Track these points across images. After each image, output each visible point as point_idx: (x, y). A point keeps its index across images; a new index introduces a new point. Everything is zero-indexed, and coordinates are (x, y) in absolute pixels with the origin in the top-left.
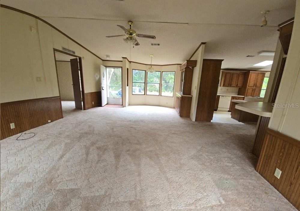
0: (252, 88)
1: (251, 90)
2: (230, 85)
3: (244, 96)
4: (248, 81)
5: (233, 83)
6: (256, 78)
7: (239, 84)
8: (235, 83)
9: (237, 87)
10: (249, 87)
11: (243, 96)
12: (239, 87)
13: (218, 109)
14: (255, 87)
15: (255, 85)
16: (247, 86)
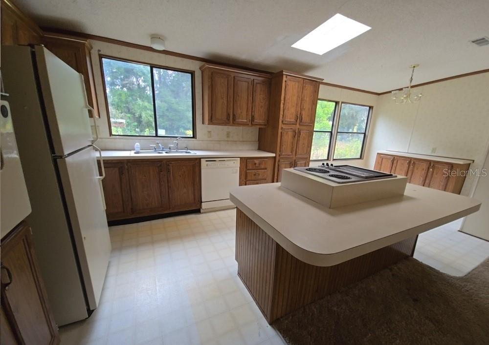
0: (293, 127)
1: (290, 134)
2: (230, 119)
3: (273, 155)
4: (282, 106)
5: (239, 111)
6: (298, 97)
7: (256, 116)
8: (244, 112)
9: (252, 125)
10: (284, 127)
11: (273, 153)
12: (258, 127)
13: (204, 206)
14: (298, 125)
15: (299, 118)
16: (280, 121)
